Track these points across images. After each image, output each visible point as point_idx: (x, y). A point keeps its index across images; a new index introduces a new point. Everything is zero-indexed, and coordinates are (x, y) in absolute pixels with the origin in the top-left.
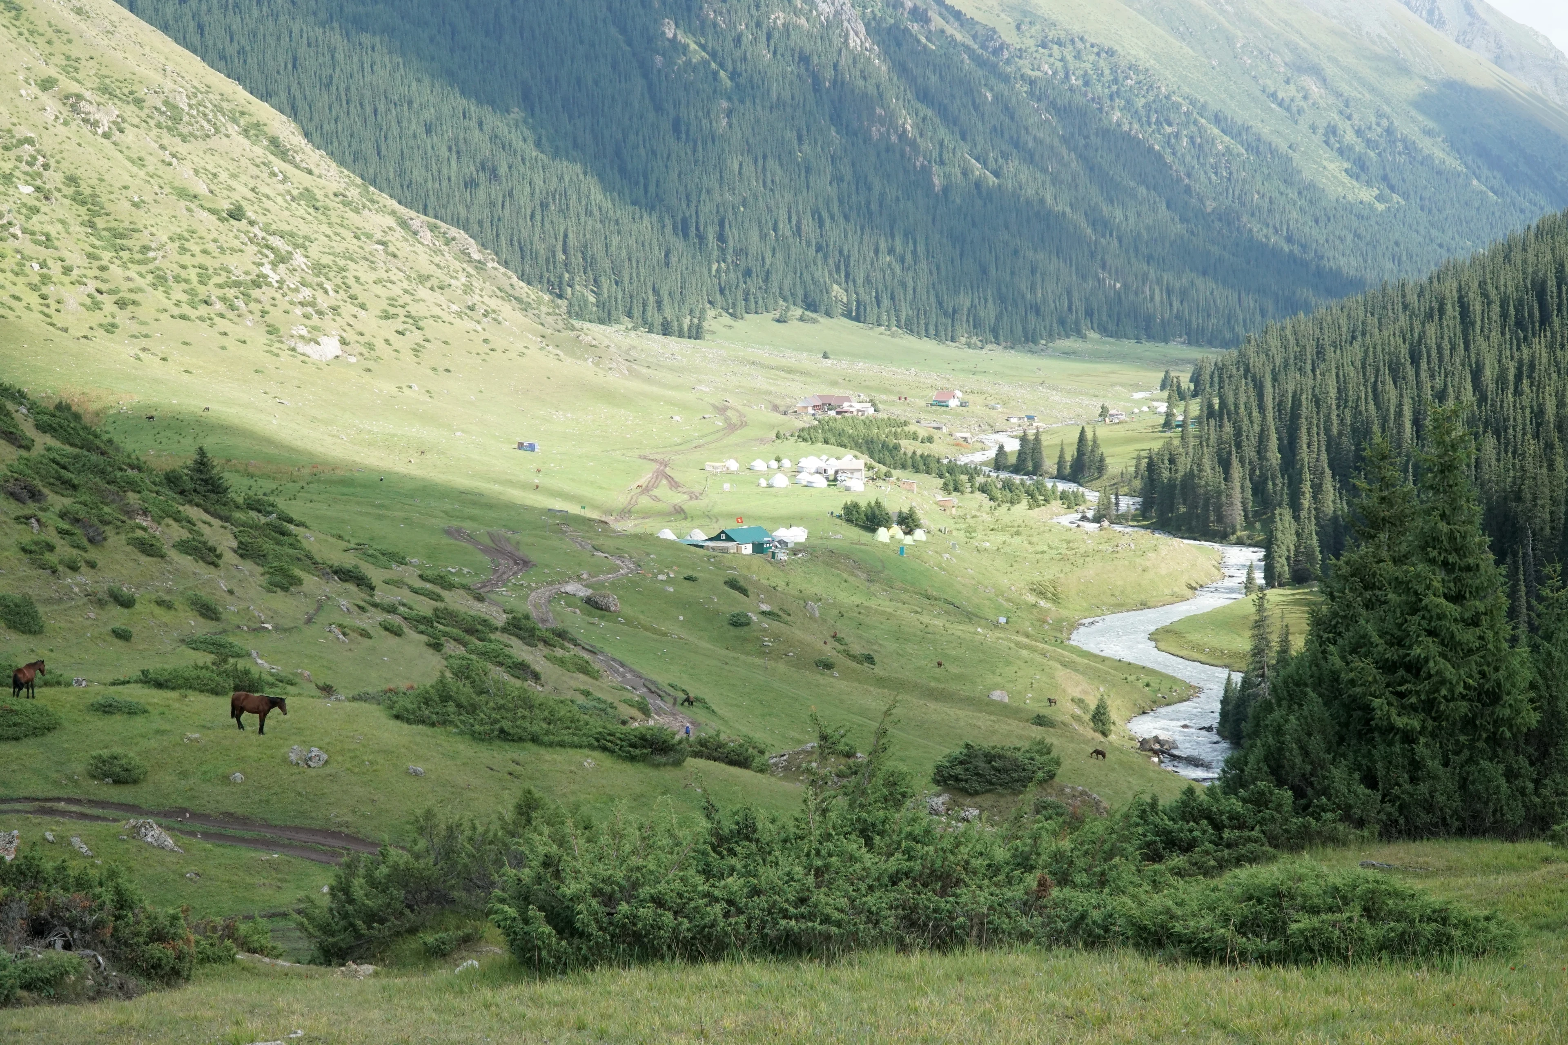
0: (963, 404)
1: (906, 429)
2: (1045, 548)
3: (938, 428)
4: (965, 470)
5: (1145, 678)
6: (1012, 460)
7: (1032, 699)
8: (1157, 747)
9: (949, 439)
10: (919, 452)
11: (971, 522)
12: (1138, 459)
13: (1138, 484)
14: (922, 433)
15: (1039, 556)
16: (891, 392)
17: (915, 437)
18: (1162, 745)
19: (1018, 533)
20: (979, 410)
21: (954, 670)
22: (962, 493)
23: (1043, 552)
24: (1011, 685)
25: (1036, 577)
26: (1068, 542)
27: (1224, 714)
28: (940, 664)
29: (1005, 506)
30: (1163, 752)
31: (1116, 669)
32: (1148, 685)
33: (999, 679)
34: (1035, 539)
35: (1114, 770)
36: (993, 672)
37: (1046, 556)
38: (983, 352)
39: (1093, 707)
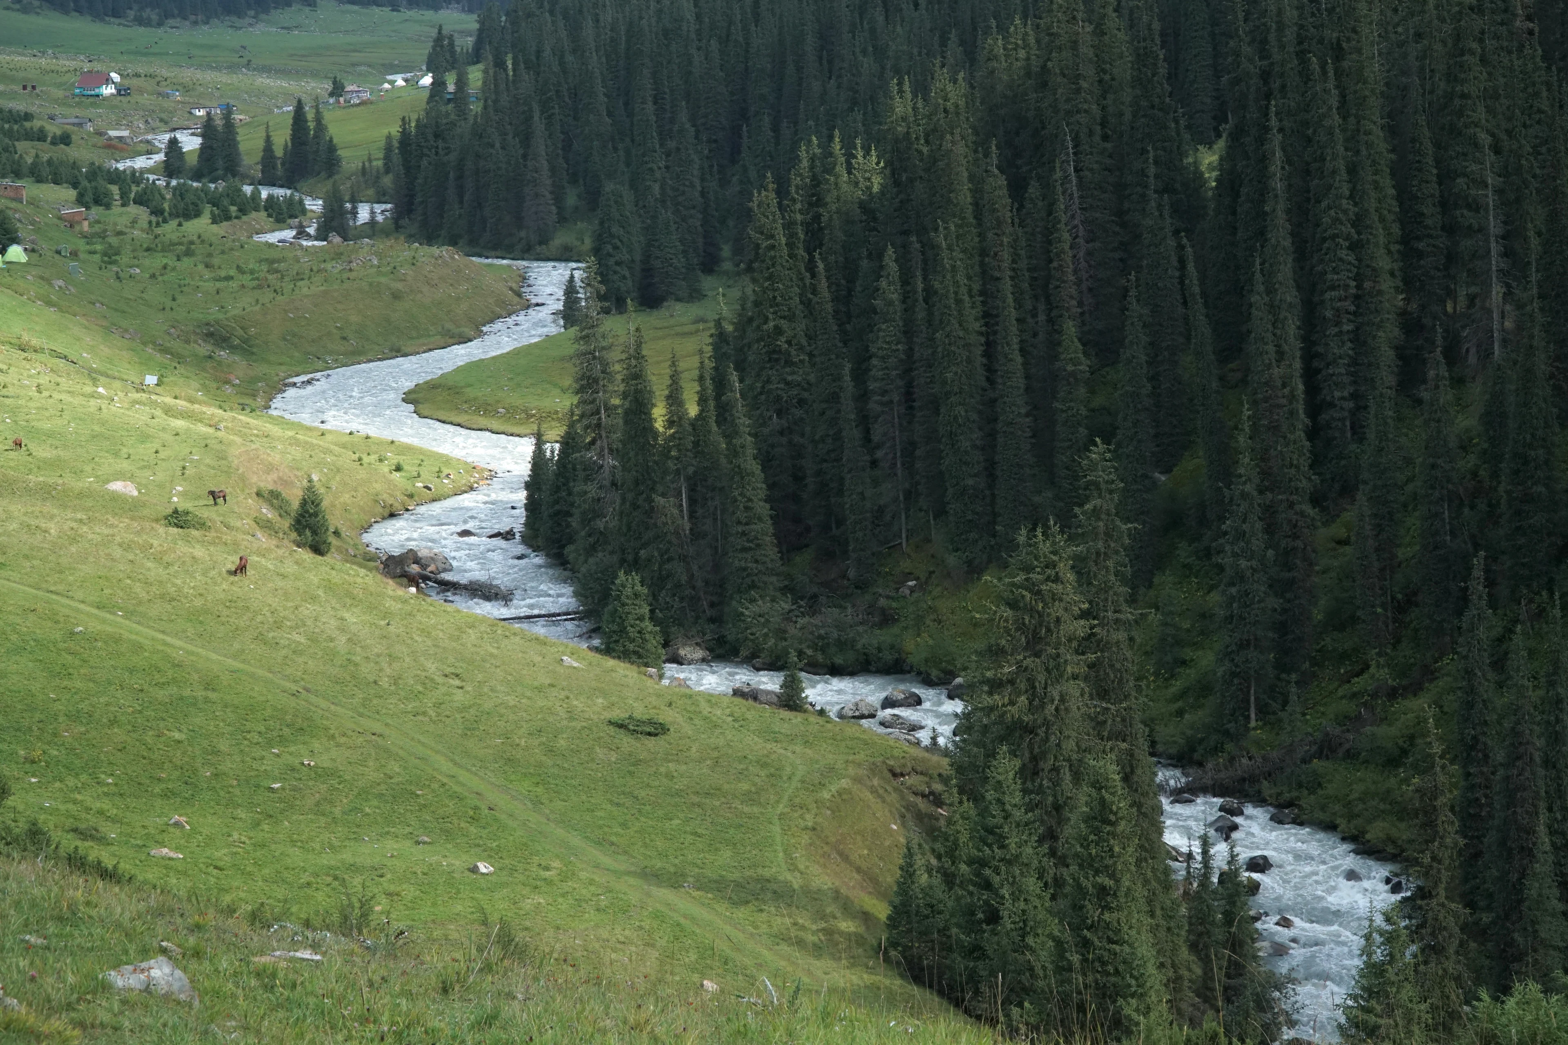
0: (123, 91)
1: (27, 125)
2: (232, 273)
3: (80, 125)
4: (116, 177)
5: (393, 458)
6: (192, 161)
7: (180, 494)
8: (415, 568)
9: (96, 140)
10: (45, 157)
11: (114, 241)
12: (388, 149)
13: (387, 181)
14: (53, 129)
15: (219, 285)
16: (13, 80)
17: (41, 136)
18: (424, 567)
19: (189, 253)
20: (145, 99)
21: (43, 452)
22: (108, 206)
23: (229, 278)
24: (147, 473)
25: (214, 313)
26: (271, 262)
27: (532, 506)
28: (18, 444)
29: (174, 223)
30: (425, 578)
31: (344, 446)
32: (398, 469)
33: (125, 465)
34: (216, 261)
35: (314, 599)
36: (116, 454)
37: (233, 284)
38: (160, 31)
39: (295, 504)
